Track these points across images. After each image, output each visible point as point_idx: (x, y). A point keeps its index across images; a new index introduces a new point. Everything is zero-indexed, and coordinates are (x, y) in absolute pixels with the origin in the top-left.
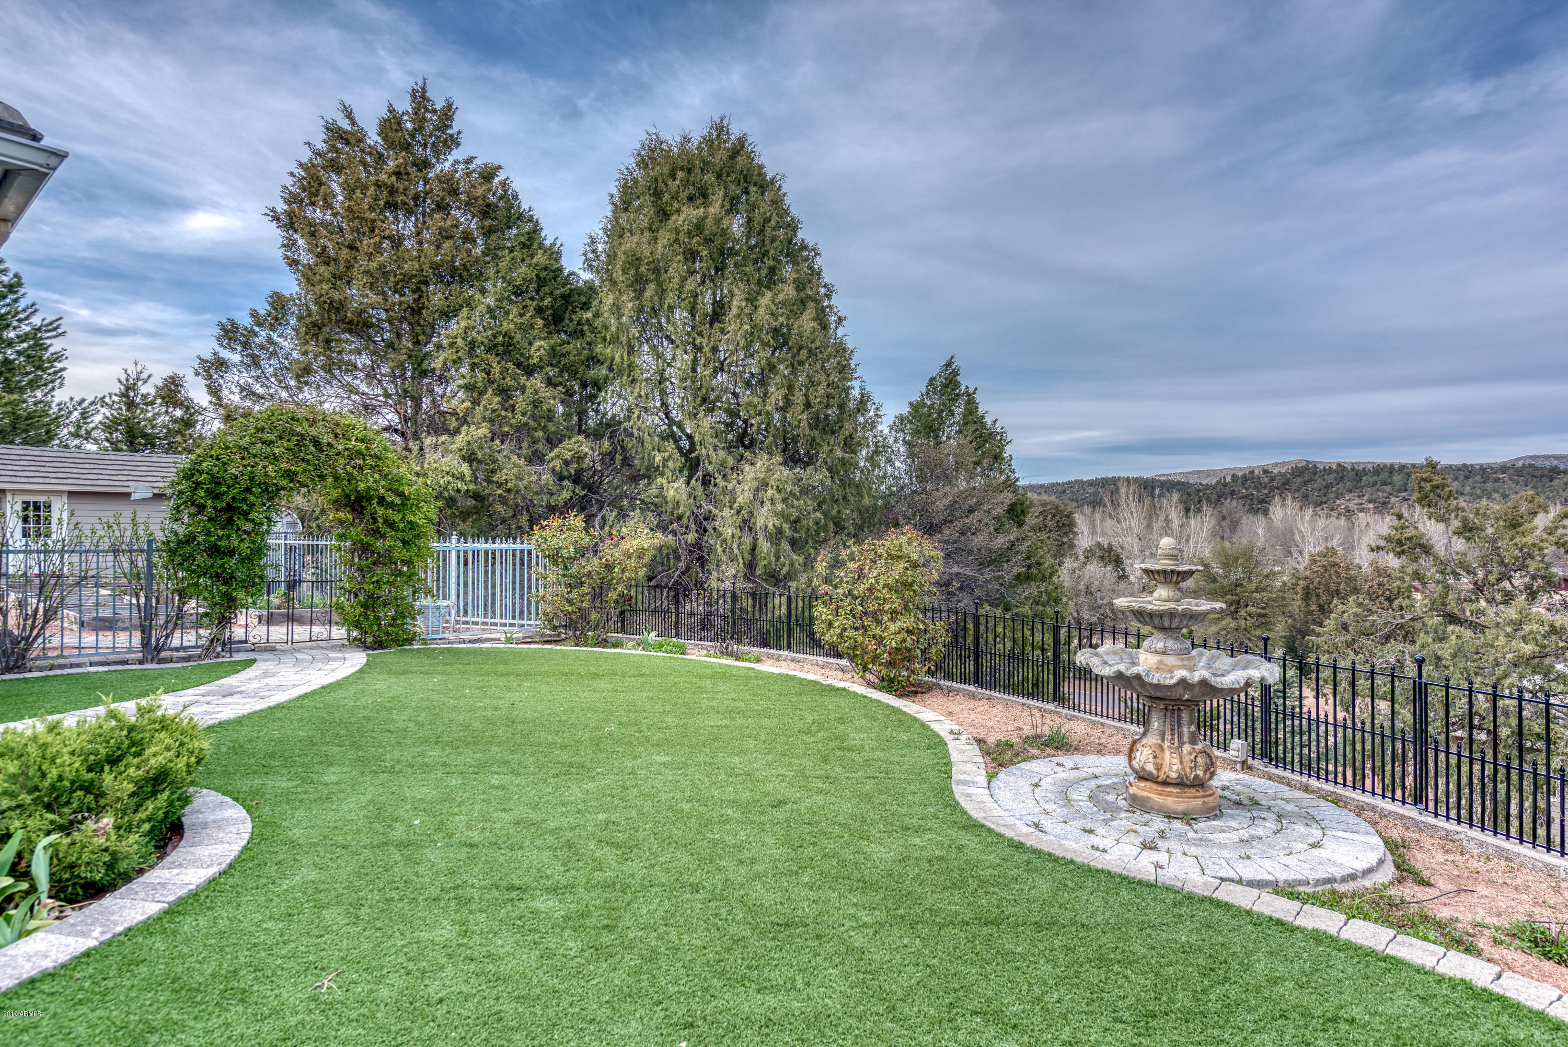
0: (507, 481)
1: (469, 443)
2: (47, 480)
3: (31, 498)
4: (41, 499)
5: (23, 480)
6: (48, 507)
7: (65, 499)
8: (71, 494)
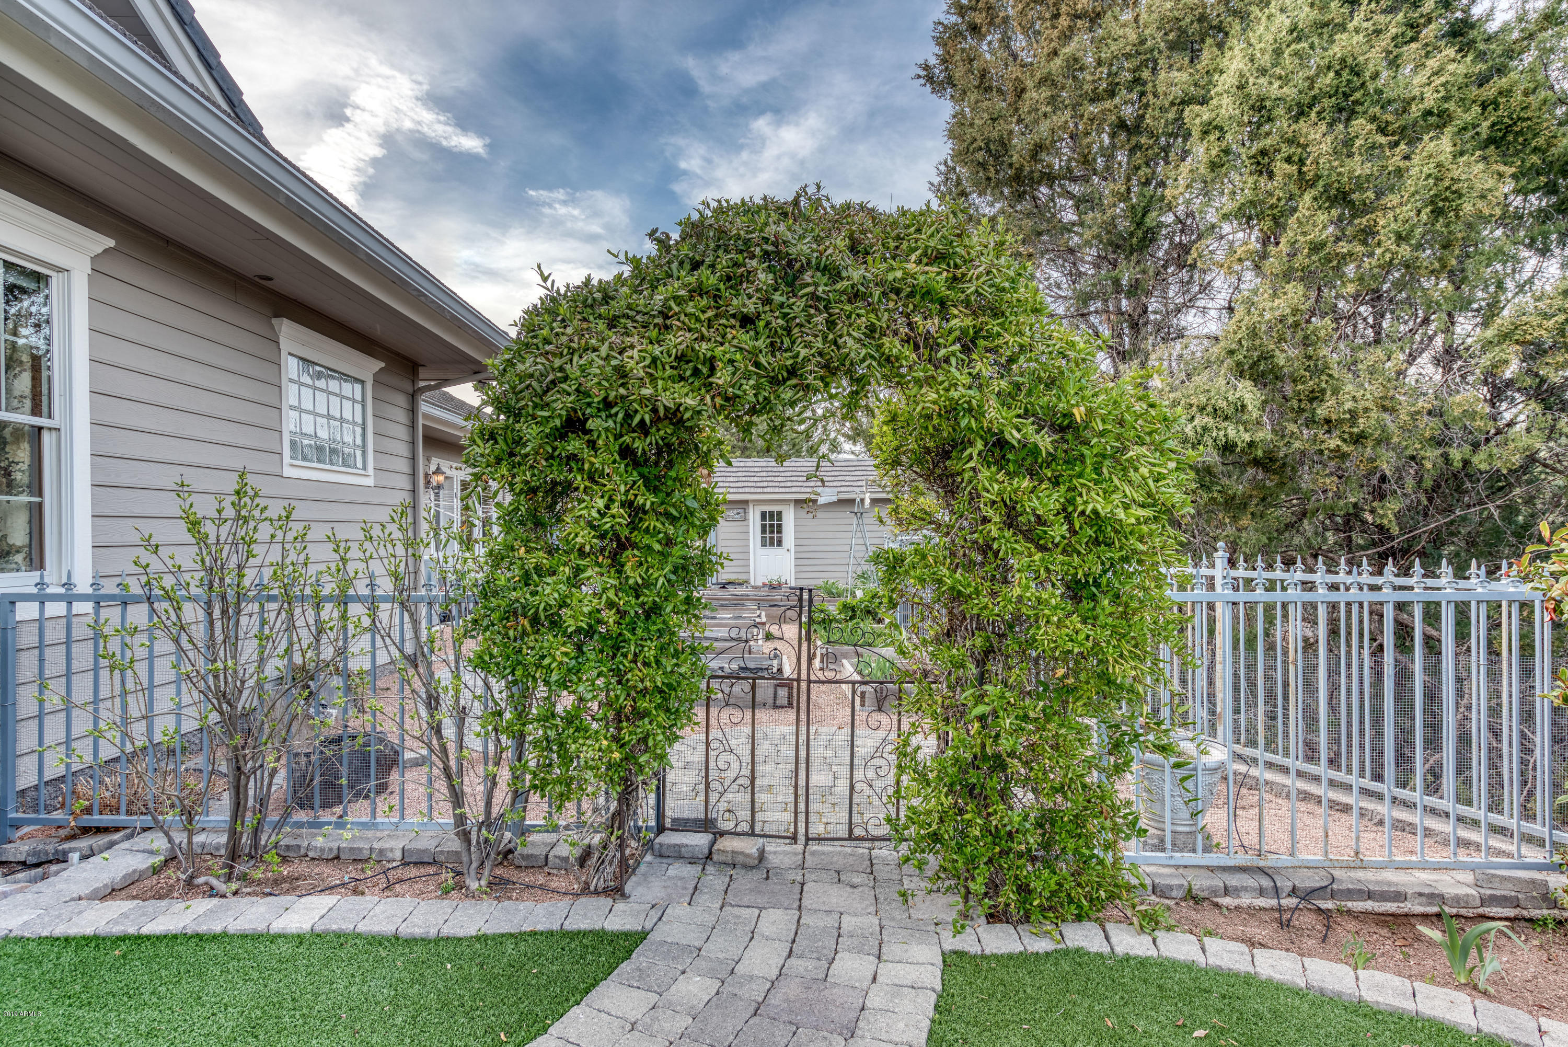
0: (1354, 415)
1: (1253, 333)
2: (777, 490)
3: (767, 508)
4: (775, 508)
5: (759, 490)
6: (780, 514)
7: (792, 505)
8: (798, 502)
